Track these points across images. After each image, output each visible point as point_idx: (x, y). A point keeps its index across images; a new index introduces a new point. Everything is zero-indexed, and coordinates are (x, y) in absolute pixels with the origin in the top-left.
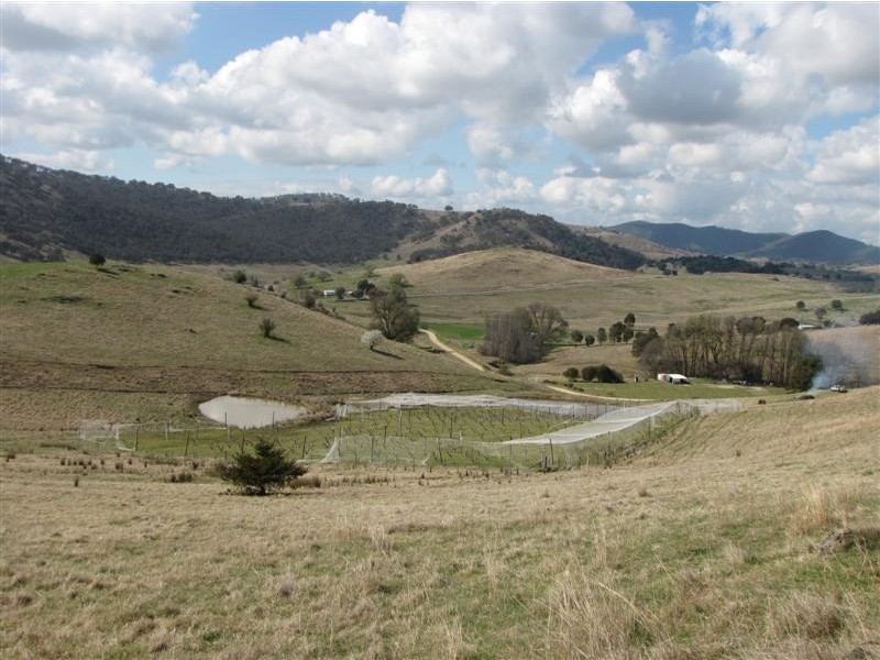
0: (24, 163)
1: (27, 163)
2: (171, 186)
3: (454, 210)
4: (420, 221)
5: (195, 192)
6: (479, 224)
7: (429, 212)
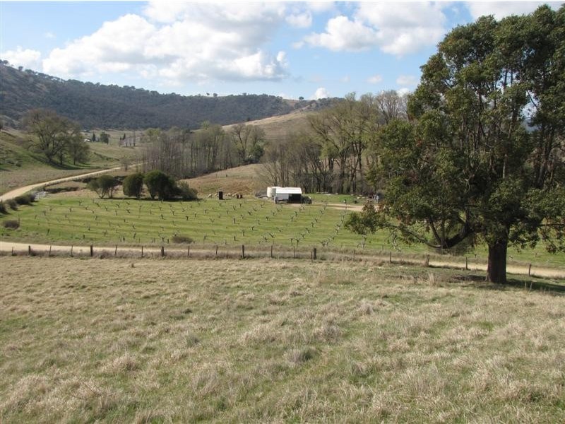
0: (45, 75)
1: (48, 75)
2: (133, 87)
3: (305, 99)
4: (283, 106)
5: (148, 91)
6: (317, 106)
7: (288, 100)
